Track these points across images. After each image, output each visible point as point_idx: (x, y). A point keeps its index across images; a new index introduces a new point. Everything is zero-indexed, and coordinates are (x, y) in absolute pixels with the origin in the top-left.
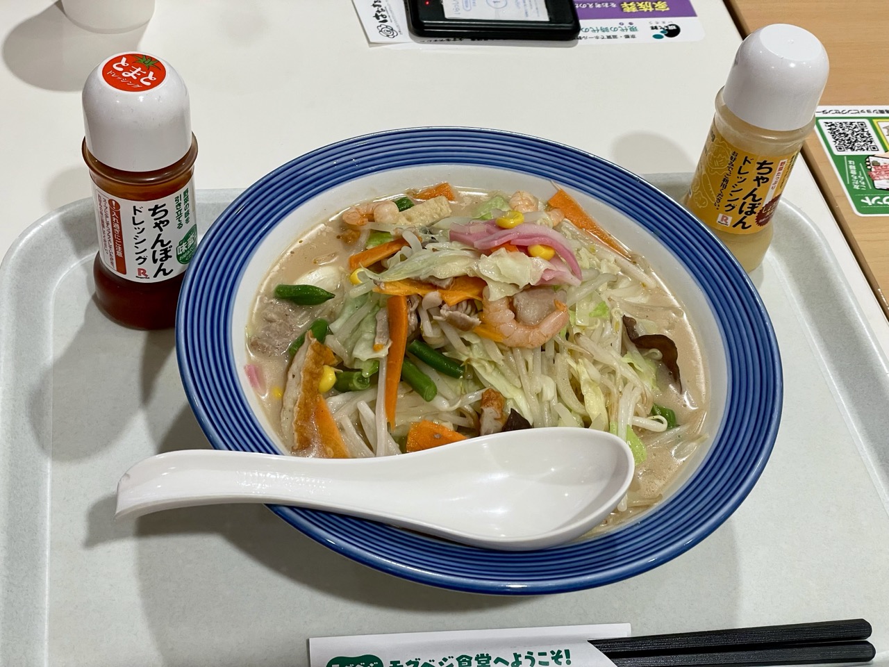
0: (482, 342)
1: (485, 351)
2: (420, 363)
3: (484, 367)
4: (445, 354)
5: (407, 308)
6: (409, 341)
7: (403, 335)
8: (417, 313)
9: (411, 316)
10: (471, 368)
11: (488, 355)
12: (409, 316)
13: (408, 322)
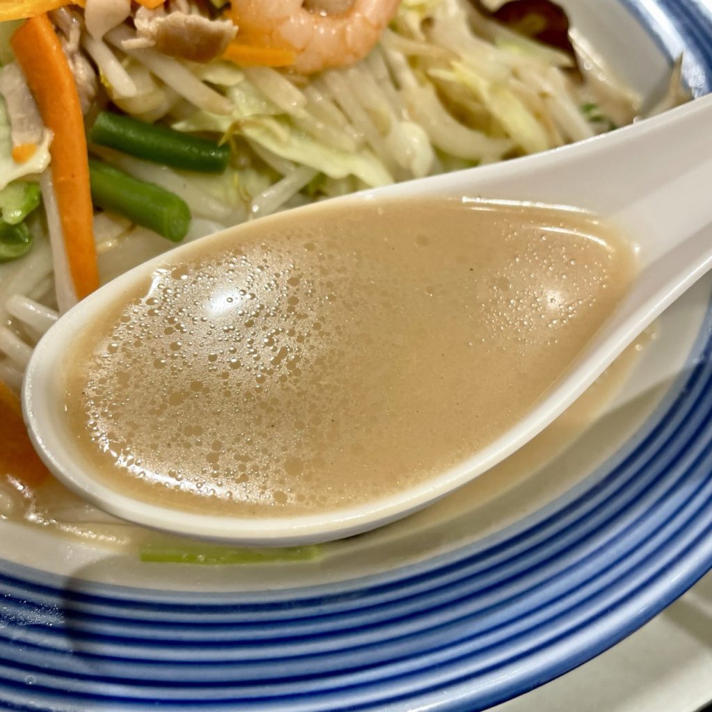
0: (248, 79)
1: (261, 96)
2: (129, 163)
3: (269, 132)
4: (179, 126)
5: (60, 46)
6: (88, 119)
7: (72, 109)
8: (84, 52)
9: (74, 62)
10: (243, 143)
11: (270, 103)
12: (70, 62)
13: (74, 78)
